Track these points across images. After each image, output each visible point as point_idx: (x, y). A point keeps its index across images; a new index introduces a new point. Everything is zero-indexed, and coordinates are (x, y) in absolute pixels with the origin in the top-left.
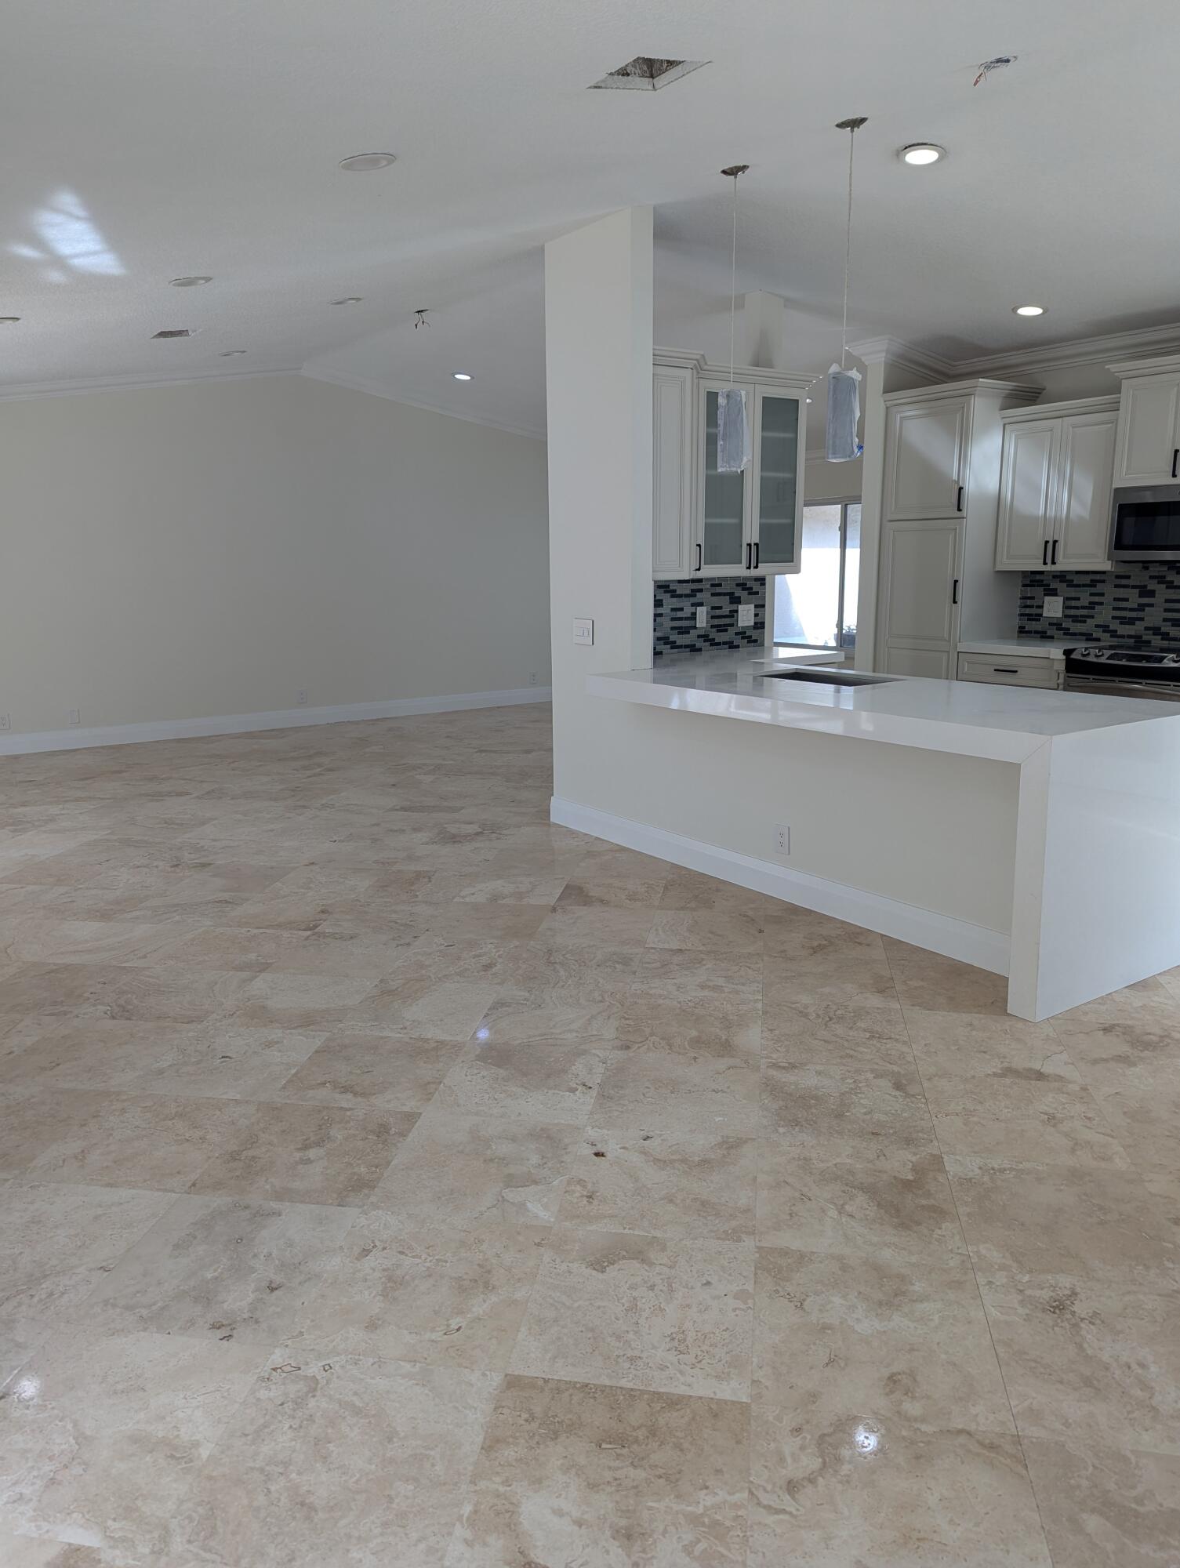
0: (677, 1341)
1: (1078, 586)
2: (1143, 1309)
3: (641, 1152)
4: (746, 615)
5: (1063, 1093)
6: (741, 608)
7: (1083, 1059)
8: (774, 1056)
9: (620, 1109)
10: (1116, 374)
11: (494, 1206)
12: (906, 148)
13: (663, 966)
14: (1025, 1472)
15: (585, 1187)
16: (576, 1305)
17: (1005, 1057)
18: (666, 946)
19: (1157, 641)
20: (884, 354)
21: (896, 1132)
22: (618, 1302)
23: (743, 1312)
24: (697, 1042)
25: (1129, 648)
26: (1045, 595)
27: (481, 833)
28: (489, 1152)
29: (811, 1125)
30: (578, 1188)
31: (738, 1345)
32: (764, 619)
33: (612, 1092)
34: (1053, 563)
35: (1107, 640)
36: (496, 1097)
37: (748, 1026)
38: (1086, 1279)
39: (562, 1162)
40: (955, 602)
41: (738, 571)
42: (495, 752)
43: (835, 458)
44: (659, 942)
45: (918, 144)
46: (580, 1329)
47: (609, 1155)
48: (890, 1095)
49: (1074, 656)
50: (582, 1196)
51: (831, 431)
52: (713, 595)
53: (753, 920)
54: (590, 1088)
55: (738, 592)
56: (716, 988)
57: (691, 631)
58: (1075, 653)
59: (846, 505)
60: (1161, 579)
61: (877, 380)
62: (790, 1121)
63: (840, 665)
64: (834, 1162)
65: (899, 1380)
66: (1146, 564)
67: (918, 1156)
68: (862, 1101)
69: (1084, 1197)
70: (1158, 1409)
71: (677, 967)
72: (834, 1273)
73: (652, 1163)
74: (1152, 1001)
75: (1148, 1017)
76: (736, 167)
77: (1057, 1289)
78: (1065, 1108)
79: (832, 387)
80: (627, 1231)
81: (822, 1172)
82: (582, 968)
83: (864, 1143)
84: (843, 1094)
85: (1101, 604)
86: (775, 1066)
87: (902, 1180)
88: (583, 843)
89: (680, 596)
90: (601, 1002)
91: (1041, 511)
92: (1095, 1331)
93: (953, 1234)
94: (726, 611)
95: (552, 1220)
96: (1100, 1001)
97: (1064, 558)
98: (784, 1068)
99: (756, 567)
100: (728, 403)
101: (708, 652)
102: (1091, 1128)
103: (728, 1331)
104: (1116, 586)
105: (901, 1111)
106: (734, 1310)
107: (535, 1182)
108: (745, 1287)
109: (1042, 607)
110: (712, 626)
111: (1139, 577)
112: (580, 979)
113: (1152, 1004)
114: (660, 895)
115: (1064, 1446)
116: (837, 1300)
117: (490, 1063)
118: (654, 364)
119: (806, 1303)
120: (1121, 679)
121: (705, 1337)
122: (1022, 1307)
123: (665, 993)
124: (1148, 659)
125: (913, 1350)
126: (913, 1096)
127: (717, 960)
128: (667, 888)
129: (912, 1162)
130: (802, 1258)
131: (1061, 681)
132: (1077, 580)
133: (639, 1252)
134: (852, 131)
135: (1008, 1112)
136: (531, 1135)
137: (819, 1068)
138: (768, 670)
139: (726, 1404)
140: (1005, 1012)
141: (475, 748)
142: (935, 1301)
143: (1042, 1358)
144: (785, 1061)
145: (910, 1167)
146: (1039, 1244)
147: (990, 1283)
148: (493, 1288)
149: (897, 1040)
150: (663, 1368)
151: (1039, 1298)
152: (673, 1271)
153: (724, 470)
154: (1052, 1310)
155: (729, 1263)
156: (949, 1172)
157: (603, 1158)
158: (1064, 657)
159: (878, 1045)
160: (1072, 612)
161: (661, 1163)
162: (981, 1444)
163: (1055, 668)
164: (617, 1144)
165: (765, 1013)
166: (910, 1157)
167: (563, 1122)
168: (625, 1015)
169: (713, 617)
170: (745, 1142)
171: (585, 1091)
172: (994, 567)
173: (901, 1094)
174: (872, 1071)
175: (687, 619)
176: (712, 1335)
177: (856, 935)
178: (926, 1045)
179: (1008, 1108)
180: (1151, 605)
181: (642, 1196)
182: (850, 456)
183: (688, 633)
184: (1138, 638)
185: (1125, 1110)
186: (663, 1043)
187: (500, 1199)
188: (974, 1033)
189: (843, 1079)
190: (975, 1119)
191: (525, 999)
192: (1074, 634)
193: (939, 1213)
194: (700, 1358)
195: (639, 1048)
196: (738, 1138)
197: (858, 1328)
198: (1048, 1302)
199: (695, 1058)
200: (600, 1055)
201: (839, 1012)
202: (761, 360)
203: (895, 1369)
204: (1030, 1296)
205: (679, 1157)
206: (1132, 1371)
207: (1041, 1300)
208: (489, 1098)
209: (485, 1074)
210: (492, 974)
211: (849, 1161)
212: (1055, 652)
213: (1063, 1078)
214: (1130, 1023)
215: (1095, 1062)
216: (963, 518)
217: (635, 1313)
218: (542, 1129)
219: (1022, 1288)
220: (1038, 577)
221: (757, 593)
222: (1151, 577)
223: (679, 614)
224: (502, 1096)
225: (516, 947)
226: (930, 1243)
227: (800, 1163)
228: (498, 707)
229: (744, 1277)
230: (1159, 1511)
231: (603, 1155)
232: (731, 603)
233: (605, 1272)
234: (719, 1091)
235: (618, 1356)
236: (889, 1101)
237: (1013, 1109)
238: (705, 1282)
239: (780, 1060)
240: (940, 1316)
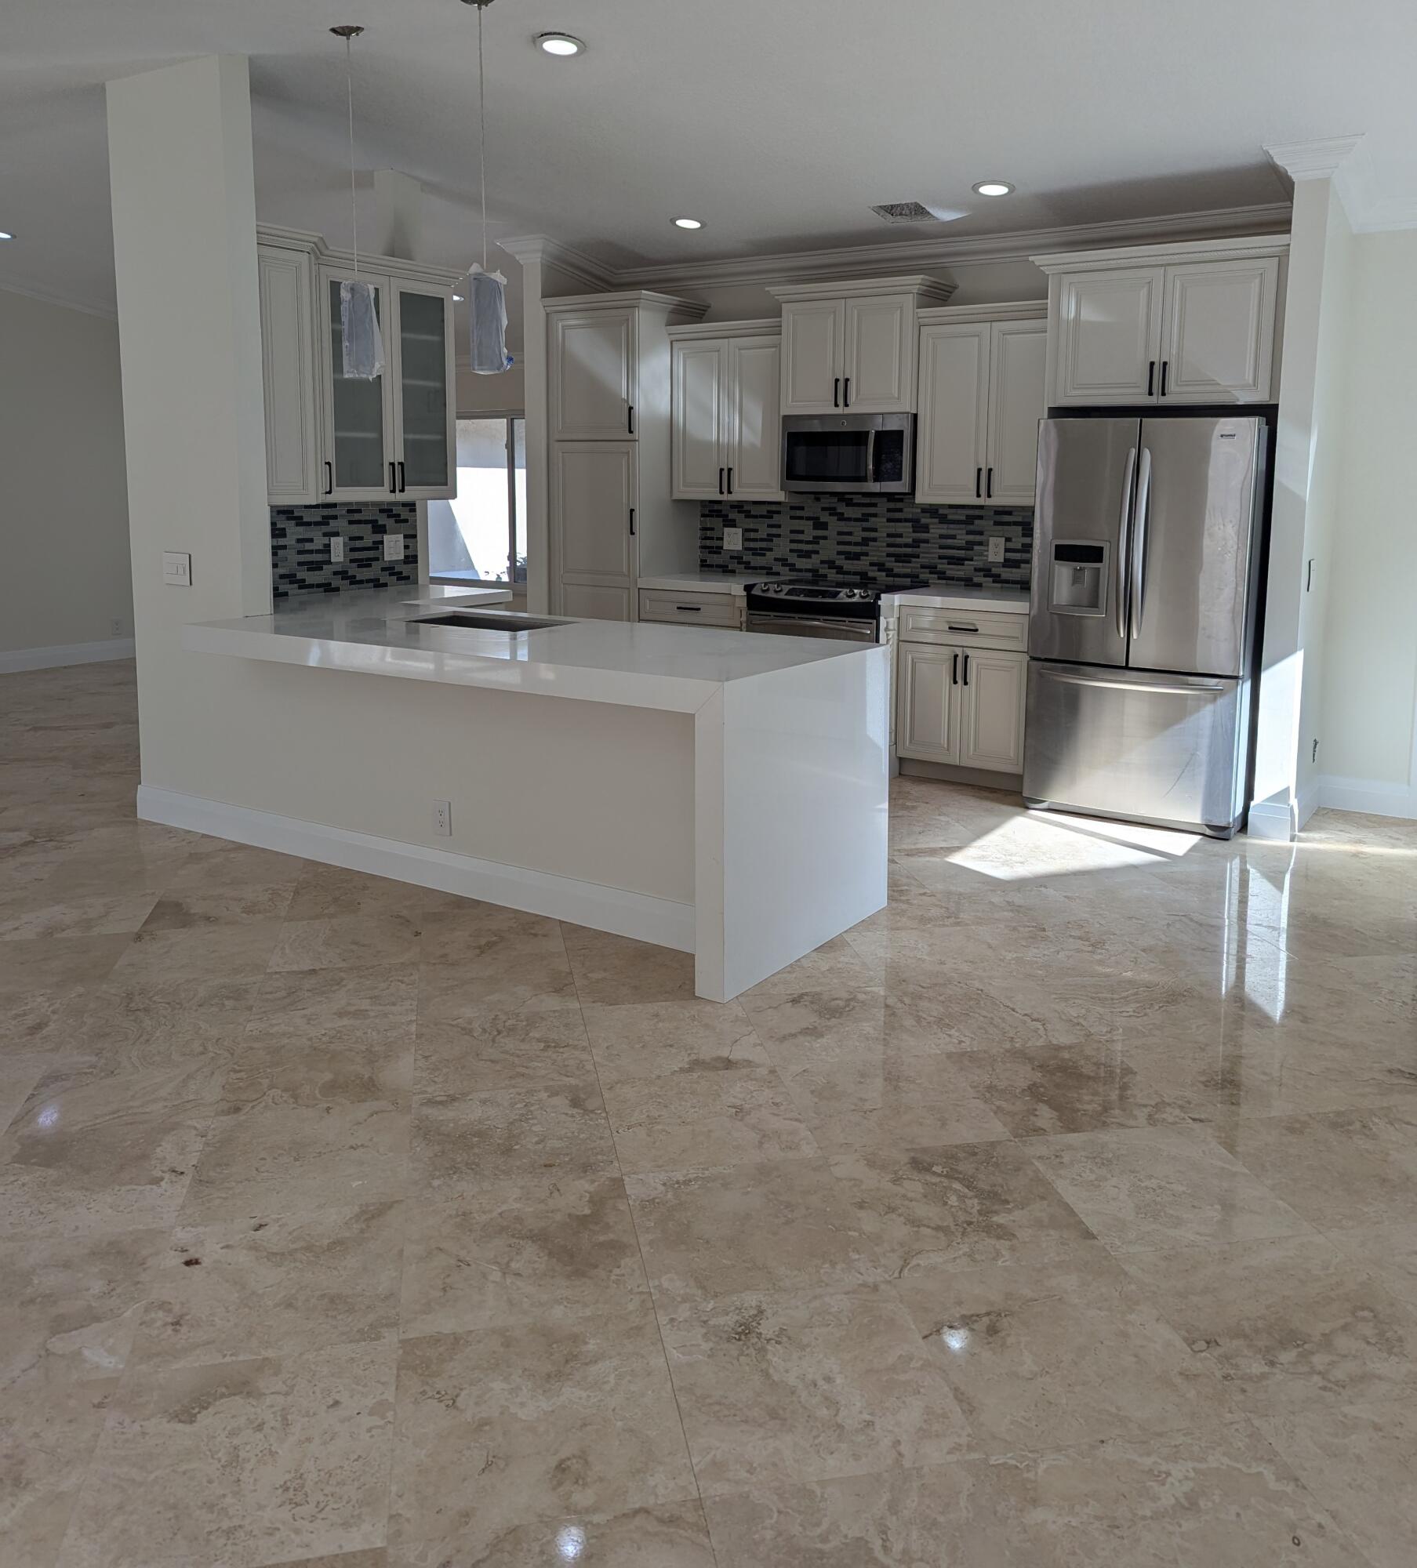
0: (291, 1490)
1: (756, 517)
2: (829, 1313)
3: (250, 1248)
4: (393, 547)
5: (751, 1080)
6: (386, 538)
7: (772, 1037)
8: (429, 1090)
9: (224, 1195)
10: (776, 297)
11: (33, 1366)
12: (542, 35)
13: (289, 995)
14: (707, 1541)
15: (170, 1311)
16: (152, 1476)
17: (692, 1049)
18: (295, 968)
19: (832, 575)
20: (540, 255)
21: (571, 1160)
22: (213, 1457)
23: (380, 1430)
24: (331, 1088)
25: (808, 582)
26: (725, 526)
27: (33, 842)
28: (29, 1290)
29: (472, 1169)
30: (161, 1314)
31: (373, 1474)
32: (417, 551)
33: (212, 1174)
34: (730, 492)
35: (786, 574)
36: (41, 1210)
37: (398, 1057)
38: (773, 1292)
39: (138, 1283)
40: (632, 533)
41: (380, 494)
42: (58, 728)
43: (482, 370)
44: (285, 963)
45: (555, 33)
46: (157, 1509)
47: (206, 1262)
48: (567, 1114)
49: (756, 592)
50: (165, 1325)
51: (475, 338)
52: (351, 522)
53: (408, 921)
54: (182, 1173)
55: (382, 520)
56: (360, 1014)
57: (325, 567)
58: (756, 587)
59: (512, 419)
60: (832, 511)
61: (533, 284)
62: (447, 1168)
63: (508, 606)
64: (500, 1211)
65: (569, 1467)
66: (817, 496)
67: (596, 1183)
68: (534, 1129)
69: (771, 1196)
70: (843, 1426)
71: (310, 994)
72: (494, 1352)
73: (265, 1260)
74: (839, 962)
75: (835, 981)
76: (347, 27)
77: (743, 1311)
78: (752, 1097)
79: (473, 289)
80: (228, 1359)
81: (485, 1226)
82: (176, 1011)
83: (536, 1180)
84: (512, 1123)
85: (779, 536)
86: (431, 1102)
87: (577, 1216)
88: (184, 843)
89: (309, 524)
90: (202, 1053)
91: (714, 437)
92: (781, 1351)
93: (633, 1270)
94: (368, 541)
95: (121, 1366)
96: (790, 969)
97: (739, 486)
98: (441, 1103)
99: (402, 490)
100: (353, 297)
101: (347, 592)
102: (778, 1115)
103: (361, 1459)
104: (792, 518)
105: (578, 1133)
106: (369, 1430)
107: (97, 1319)
108: (384, 1397)
109: (722, 539)
110: (352, 561)
111: (812, 509)
112: (173, 1026)
113: (839, 966)
114: (289, 902)
115: (748, 1497)
116: (498, 1385)
117: (34, 1164)
118: (258, 243)
119: (459, 1399)
120: (800, 616)
121: (330, 1476)
122: (706, 1341)
123: (292, 1029)
124: (824, 594)
125: (585, 1425)
126: (592, 1111)
127: (361, 977)
128: (298, 893)
129: (589, 1193)
130: (456, 1341)
131: (744, 619)
132: (755, 511)
133: (244, 1384)
134: (480, 9)
135: (695, 1112)
136: (94, 1254)
137: (483, 1096)
138: (424, 613)
139: (354, 1557)
140: (692, 996)
141: (26, 725)
142: (610, 1358)
143: (726, 1398)
144: (443, 1094)
145: (587, 1199)
146: (724, 1261)
147: (672, 1320)
148: (27, 1484)
149: (575, 1047)
150: (271, 1532)
151: (724, 1325)
152: (290, 1398)
153: (351, 376)
154: (737, 1337)
155: (365, 1370)
156: (630, 1196)
157: (197, 1266)
158: (745, 593)
159: (554, 1056)
160: (752, 545)
161: (276, 1257)
162: (661, 1521)
163: (737, 605)
164: (217, 1244)
165: (419, 1036)
166: (587, 1186)
167: (141, 1227)
168: (236, 1066)
169: (352, 550)
170: (390, 1207)
171: (174, 1179)
172: (671, 496)
173: (579, 1111)
174: (546, 1089)
175: (318, 551)
176: (339, 1471)
177: (531, 925)
178: (607, 1048)
179: (695, 1107)
180: (825, 538)
181: (250, 1308)
182: (499, 369)
183: (321, 569)
184: (814, 571)
185: (813, 1088)
186: (286, 1095)
187: (43, 1353)
188: (661, 1024)
189: (512, 1105)
190: (660, 1127)
191: (90, 1067)
192: (755, 568)
193: (617, 1249)
194: (322, 1505)
195: (253, 1107)
196: (381, 1204)
197: (522, 1414)
198: (733, 1329)
199: (328, 1109)
200: (198, 1126)
201: (510, 1022)
202: (398, 248)
203: (563, 1455)
204: (714, 1326)
205: (302, 1244)
206: (818, 1389)
207: (726, 1328)
208: (32, 1212)
209: (25, 1181)
210: (41, 1039)
211: (518, 1205)
212: (735, 587)
213: (751, 1062)
214: (818, 989)
215: (784, 1038)
216: (635, 440)
217: (235, 1467)
218: (110, 1244)
219: (705, 1319)
220: (716, 507)
221: (406, 521)
222: (823, 509)
223: (308, 546)
224: (51, 1206)
225: (80, 996)
226: (607, 1288)
227: (458, 1220)
228: (65, 667)
229: (382, 1383)
230: (843, 1544)
231: (197, 1262)
232: (374, 532)
233: (194, 1421)
234: (358, 1147)
235: (210, 1533)
236: (565, 1122)
237: (699, 1108)
238: (331, 1403)
239: (437, 1093)
240: (616, 1375)
